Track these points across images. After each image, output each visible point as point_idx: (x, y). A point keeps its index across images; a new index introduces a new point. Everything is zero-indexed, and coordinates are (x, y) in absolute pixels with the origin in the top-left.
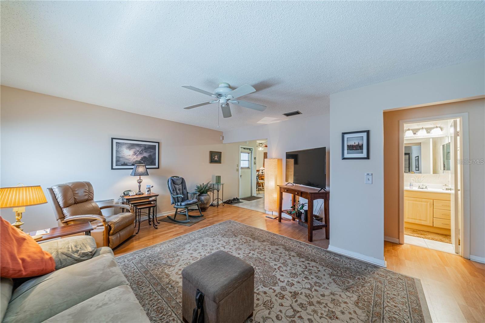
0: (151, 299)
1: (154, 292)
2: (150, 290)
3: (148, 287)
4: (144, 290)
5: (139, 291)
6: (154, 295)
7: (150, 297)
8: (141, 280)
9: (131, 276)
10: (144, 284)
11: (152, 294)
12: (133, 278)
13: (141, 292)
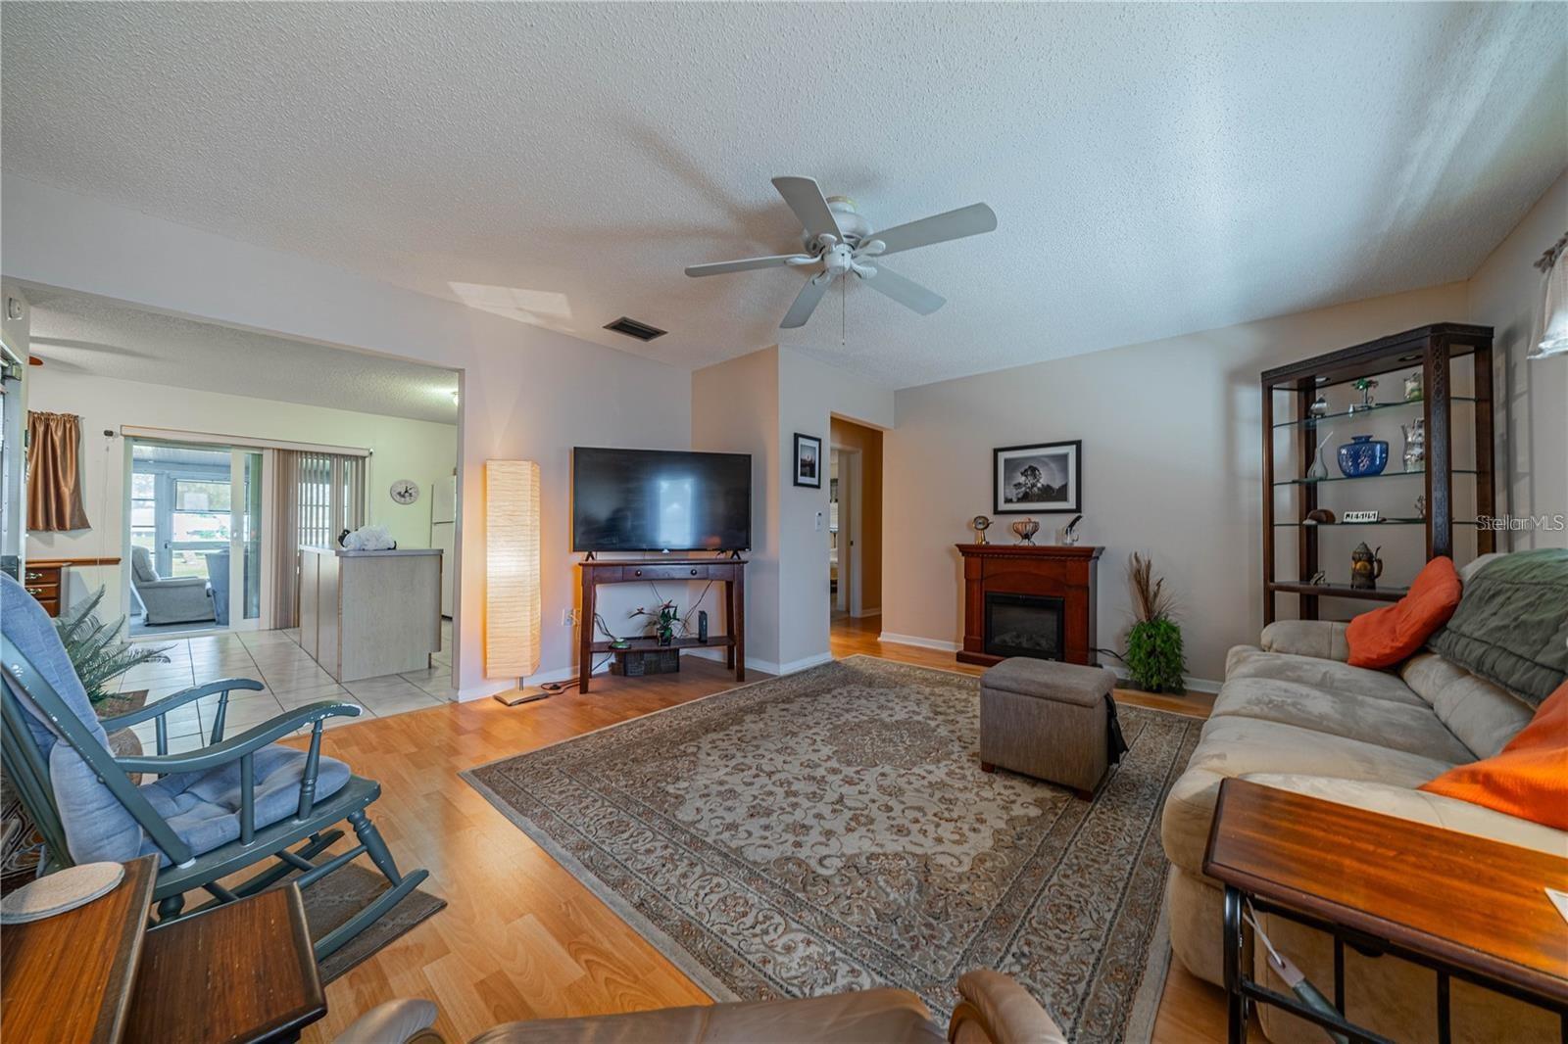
0: (1091, 863)
1: (1066, 864)
2: (1069, 876)
3: (1062, 886)
4: (1079, 888)
5: (1091, 900)
6: (1075, 861)
7: (1088, 866)
8: (1050, 916)
9: (1054, 963)
10: (1057, 901)
11: (1075, 868)
12: (1059, 948)
13: (1092, 894)
